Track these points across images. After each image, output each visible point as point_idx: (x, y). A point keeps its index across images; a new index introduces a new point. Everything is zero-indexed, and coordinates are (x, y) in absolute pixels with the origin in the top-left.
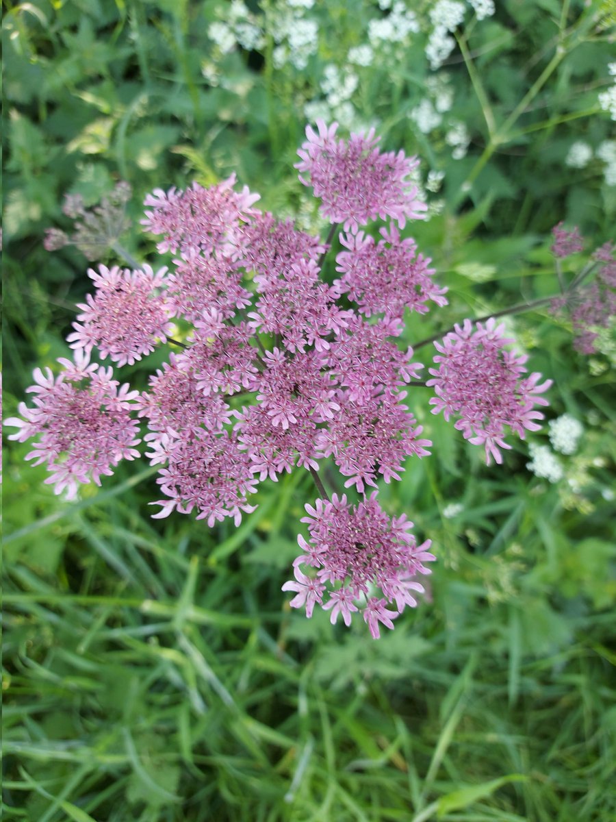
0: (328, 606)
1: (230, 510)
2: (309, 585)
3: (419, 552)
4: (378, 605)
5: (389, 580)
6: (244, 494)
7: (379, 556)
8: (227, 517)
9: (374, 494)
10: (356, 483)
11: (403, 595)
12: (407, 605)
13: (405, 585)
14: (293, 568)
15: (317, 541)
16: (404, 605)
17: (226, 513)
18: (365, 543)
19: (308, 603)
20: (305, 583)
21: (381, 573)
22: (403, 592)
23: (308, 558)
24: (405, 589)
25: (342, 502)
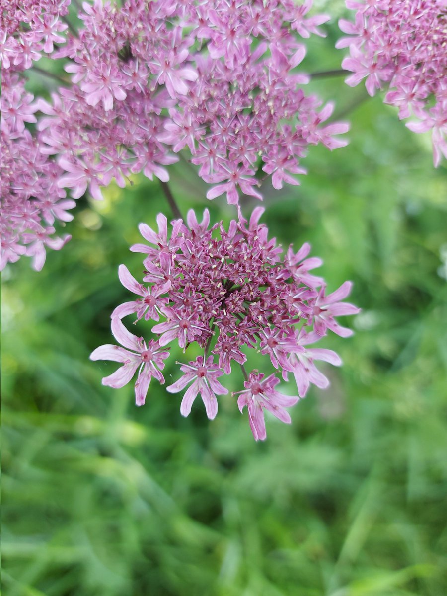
0: (176, 387)
1: (28, 246)
2: (142, 351)
3: (333, 303)
4: (265, 384)
5: (283, 345)
6: (51, 221)
7: (263, 302)
8: (23, 257)
9: (257, 213)
10: (226, 193)
11: (307, 370)
12: (313, 386)
13: (310, 354)
14: (111, 320)
15: (156, 280)
16: (308, 385)
17: (21, 250)
18: (239, 280)
19: (139, 380)
20: (135, 349)
21: (268, 331)
22: (307, 365)
23: (141, 306)
24: (310, 360)
25: (202, 224)
